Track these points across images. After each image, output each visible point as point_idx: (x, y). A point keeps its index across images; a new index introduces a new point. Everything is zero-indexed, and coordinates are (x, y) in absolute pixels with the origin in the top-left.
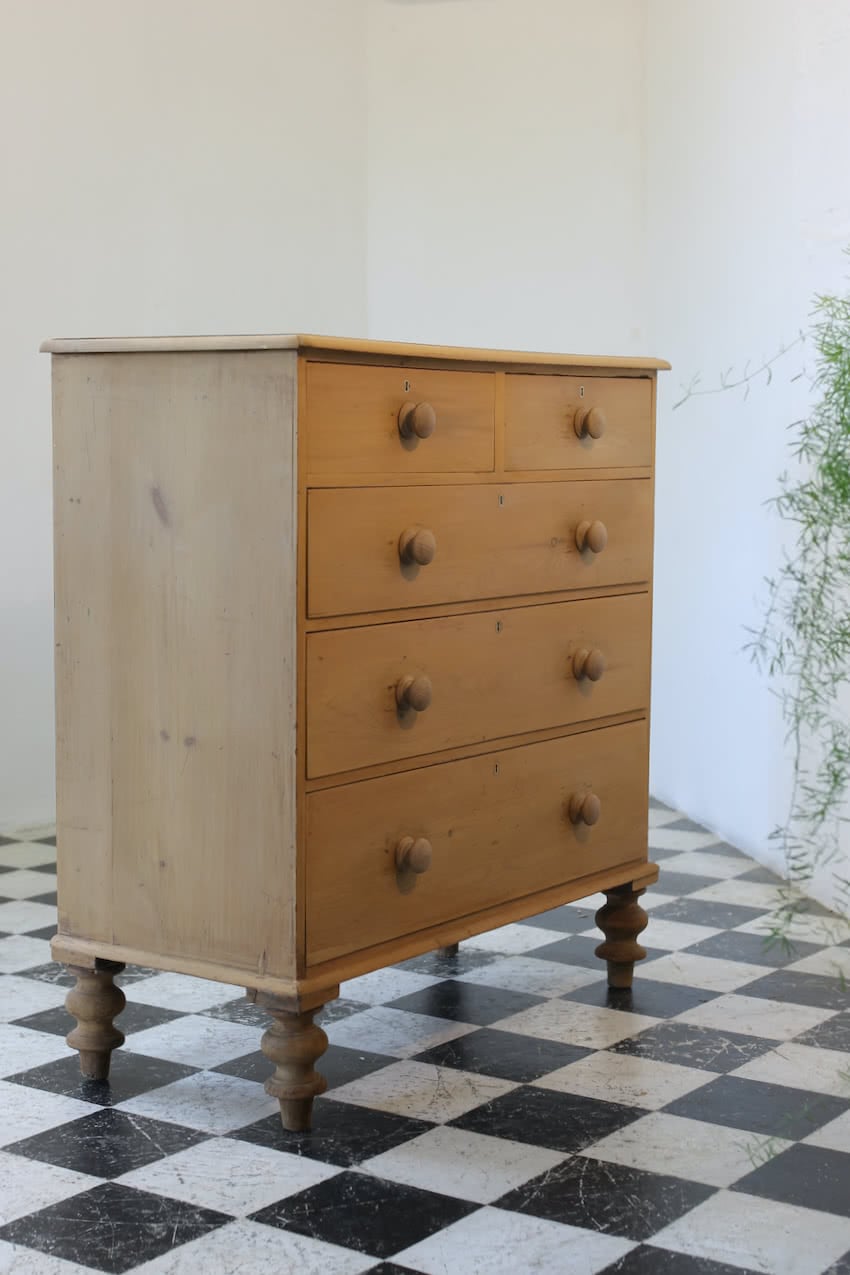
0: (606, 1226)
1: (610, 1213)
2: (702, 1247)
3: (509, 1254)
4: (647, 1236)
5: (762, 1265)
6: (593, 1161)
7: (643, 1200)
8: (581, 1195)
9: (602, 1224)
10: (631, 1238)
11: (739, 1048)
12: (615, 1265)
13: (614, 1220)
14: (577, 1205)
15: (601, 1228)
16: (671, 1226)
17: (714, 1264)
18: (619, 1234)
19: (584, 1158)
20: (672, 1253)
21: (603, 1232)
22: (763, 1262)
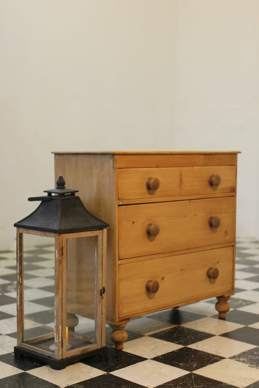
0: (178, 342)
1: (180, 339)
2: (202, 348)
3: (146, 347)
4: (188, 345)
5: (217, 353)
6: (183, 327)
7: (192, 337)
8: (175, 335)
9: (177, 341)
10: (183, 345)
11: (244, 303)
12: (175, 351)
13: (181, 341)
14: (172, 337)
15: (176, 342)
16: (196, 343)
17: (203, 352)
18: (180, 344)
19: (181, 327)
20: (193, 349)
21: (176, 343)
22: (218, 352)
